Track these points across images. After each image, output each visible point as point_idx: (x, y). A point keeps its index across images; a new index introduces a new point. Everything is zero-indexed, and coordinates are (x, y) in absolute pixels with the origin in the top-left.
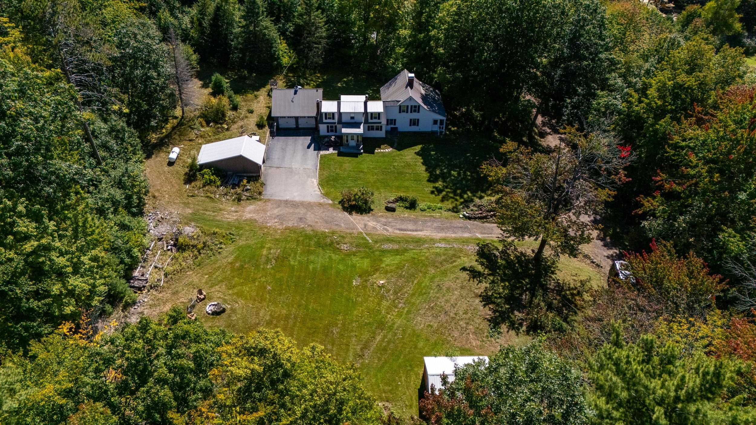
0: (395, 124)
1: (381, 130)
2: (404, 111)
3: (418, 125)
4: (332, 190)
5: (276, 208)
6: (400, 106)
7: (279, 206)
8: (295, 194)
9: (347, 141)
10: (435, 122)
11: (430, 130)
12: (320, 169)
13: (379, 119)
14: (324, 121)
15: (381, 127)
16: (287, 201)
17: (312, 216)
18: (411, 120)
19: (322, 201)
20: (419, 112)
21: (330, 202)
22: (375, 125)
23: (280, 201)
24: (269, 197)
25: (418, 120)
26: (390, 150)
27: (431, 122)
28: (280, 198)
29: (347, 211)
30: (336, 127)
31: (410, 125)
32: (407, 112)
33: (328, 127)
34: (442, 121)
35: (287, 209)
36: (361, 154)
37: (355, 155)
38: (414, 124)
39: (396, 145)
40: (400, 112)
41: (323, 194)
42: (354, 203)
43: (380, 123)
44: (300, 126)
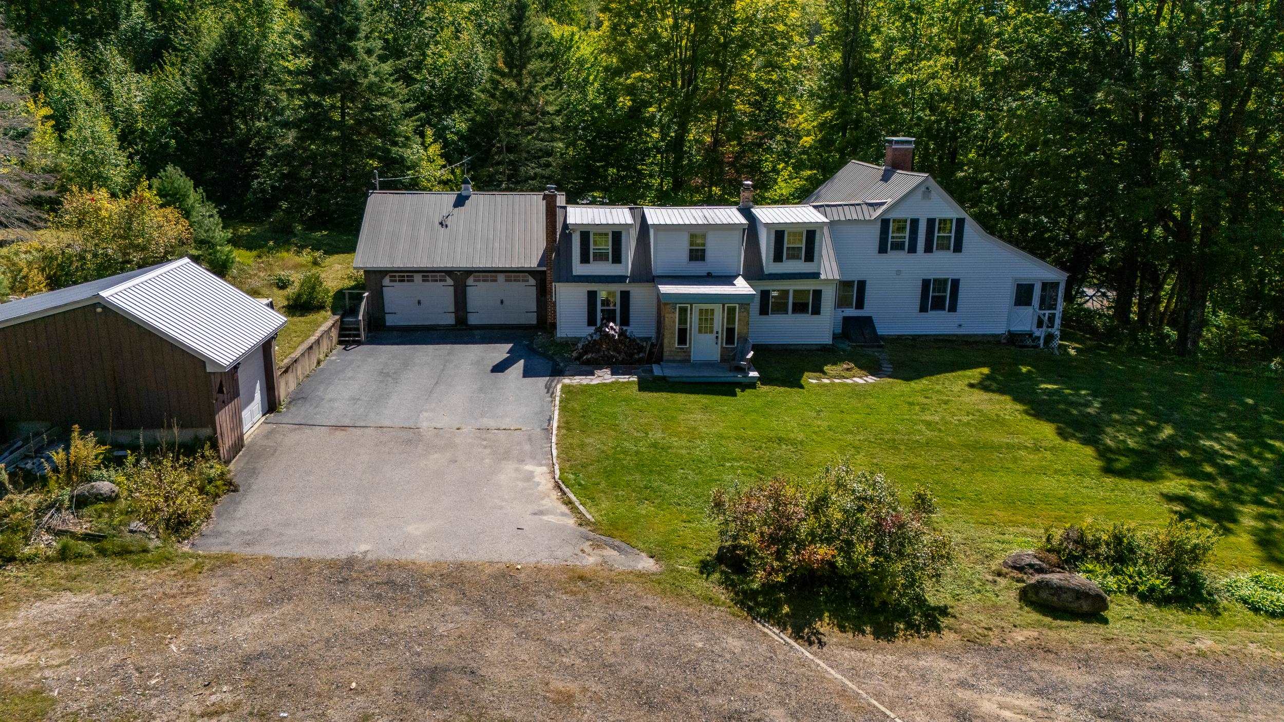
0: (860, 305)
1: (817, 311)
2: (898, 246)
3: (953, 308)
4: (644, 509)
5: (260, 605)
6: (885, 223)
7: (284, 595)
8: (415, 529)
9: (683, 336)
10: (1023, 295)
11: (1000, 329)
12: (566, 426)
13: (810, 257)
14: (578, 269)
15: (818, 294)
16: (350, 563)
17: (526, 651)
18: (926, 283)
19: (591, 560)
20: (958, 248)
21: (647, 564)
22: (792, 286)
23: (305, 566)
24: (237, 549)
25: (956, 283)
26: (871, 379)
27: (1008, 293)
28: (307, 552)
29: (772, 617)
30: (625, 296)
31: (923, 309)
32: (913, 249)
33: (592, 295)
34: (1049, 287)
35: (339, 613)
36: (752, 385)
37: (727, 389)
38: (938, 304)
39: (887, 367)
40: (882, 249)
41: (595, 527)
42: (823, 551)
43: (816, 275)
44: (473, 320)
